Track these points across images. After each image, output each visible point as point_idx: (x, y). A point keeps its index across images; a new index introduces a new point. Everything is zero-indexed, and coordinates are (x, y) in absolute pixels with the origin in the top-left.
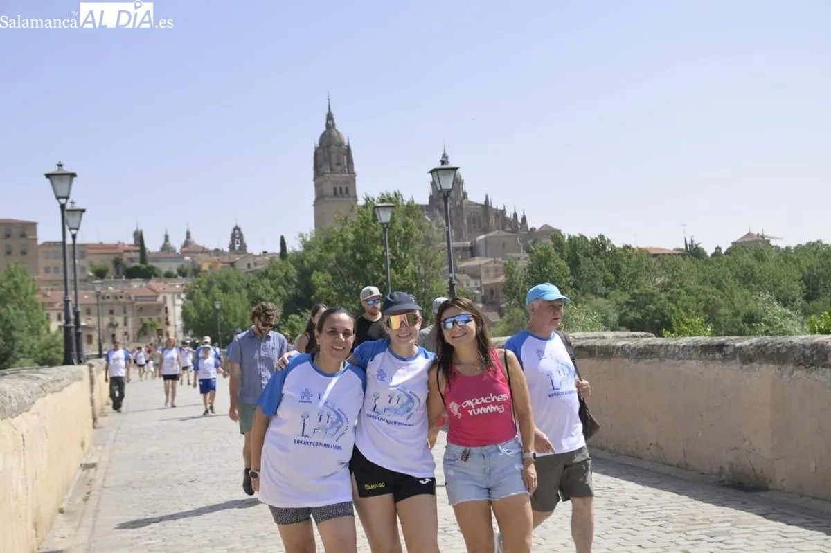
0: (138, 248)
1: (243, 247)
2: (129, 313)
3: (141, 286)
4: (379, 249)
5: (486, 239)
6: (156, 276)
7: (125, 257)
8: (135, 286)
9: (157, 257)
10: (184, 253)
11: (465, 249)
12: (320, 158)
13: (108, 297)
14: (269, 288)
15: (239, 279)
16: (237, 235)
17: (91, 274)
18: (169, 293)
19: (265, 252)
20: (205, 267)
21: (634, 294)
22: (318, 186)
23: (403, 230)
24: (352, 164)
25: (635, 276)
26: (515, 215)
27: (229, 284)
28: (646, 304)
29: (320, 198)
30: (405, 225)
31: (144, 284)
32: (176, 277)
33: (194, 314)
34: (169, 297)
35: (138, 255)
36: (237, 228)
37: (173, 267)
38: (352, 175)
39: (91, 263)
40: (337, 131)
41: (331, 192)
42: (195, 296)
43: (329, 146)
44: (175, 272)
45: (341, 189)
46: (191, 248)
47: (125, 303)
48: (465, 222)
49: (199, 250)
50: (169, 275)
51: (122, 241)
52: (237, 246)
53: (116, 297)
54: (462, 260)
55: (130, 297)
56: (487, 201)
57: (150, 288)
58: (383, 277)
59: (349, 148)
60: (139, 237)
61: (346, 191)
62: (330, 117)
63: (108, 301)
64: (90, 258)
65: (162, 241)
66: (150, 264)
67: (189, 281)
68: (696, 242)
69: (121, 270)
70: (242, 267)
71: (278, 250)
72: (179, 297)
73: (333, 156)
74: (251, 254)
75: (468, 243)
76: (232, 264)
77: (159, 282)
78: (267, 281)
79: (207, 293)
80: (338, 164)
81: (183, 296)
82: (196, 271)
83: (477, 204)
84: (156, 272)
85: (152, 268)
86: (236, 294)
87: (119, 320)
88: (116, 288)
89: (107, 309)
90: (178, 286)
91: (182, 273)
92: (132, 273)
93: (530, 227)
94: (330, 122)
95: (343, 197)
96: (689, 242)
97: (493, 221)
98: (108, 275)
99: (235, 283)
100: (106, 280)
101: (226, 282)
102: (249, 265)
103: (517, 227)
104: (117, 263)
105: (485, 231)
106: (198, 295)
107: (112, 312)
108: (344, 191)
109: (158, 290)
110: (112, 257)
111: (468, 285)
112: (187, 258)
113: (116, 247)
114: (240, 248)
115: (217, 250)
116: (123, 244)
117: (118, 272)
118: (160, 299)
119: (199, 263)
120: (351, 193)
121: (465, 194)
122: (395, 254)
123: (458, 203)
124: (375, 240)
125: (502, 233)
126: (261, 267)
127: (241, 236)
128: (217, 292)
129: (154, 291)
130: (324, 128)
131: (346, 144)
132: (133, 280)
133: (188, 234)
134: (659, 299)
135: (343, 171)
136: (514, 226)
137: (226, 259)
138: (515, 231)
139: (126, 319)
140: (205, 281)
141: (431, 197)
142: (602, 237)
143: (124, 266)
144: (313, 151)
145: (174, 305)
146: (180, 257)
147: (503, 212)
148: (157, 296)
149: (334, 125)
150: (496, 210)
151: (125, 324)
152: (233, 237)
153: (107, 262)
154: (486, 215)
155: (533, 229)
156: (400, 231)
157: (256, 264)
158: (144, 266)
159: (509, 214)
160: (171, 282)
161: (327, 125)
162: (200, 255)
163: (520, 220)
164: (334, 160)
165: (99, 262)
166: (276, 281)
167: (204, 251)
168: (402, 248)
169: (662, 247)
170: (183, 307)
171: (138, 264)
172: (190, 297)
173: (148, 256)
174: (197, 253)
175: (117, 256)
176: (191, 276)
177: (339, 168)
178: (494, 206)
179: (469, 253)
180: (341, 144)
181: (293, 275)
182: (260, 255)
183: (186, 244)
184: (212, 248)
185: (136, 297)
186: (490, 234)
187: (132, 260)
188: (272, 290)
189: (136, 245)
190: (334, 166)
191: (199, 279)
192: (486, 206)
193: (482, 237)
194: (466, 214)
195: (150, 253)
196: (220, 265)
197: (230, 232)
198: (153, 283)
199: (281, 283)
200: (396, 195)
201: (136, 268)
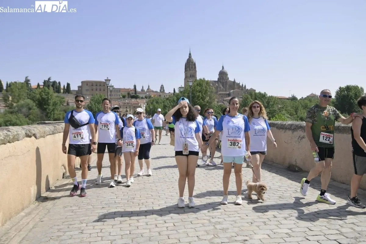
0: (134, 90)
1: (164, 91)
2: (131, 108)
3: (135, 101)
4: (198, 94)
5: (233, 91)
6: (139, 98)
7: (131, 92)
8: (133, 101)
9: (140, 93)
10: (147, 92)
11: (227, 94)
12: (187, 66)
13: (126, 103)
14: (168, 103)
15: (161, 100)
16: (162, 87)
17: (121, 97)
18: (142, 103)
19: (170, 92)
20: (152, 96)
21: (270, 110)
22: (186, 74)
23: (205, 89)
24: (196, 68)
25: (273, 105)
26: (243, 85)
27: (159, 101)
28: (273, 113)
29: (186, 77)
30: (206, 87)
31: (135, 100)
32: (144, 98)
33: (148, 109)
34: (142, 104)
35: (134, 92)
36: (162, 85)
37: (144, 96)
38: (196, 71)
39: (122, 94)
40: (192, 59)
41: (189, 76)
42: (149, 104)
43: (189, 63)
44: (144, 97)
45: (192, 75)
46: (149, 90)
47: (130, 105)
48: (228, 86)
49: (151, 91)
50: (142, 98)
51: (130, 88)
52: (162, 90)
53: (128, 103)
54: (226, 97)
55: (131, 104)
56: (234, 81)
57: (137, 101)
58: (198, 101)
59: (195, 64)
60: (135, 86)
61: (194, 76)
62: (190, 54)
63: (126, 104)
64: (121, 92)
65: (142, 88)
66: (137, 94)
67: (147, 100)
68: (295, 95)
69: (129, 96)
70: (163, 96)
71: (173, 92)
72: (145, 104)
73: (191, 66)
74: (166, 93)
75: (228, 92)
76: (160, 96)
77: (140, 100)
78: (168, 101)
79: (152, 103)
80: (192, 68)
81: (146, 104)
82: (150, 97)
83: (231, 81)
84: (139, 97)
85: (138, 96)
86: (160, 104)
87: (128, 110)
88: (128, 101)
89: (125, 107)
90: (145, 101)
91: (146, 97)
92: (133, 97)
93: (247, 88)
94: (190, 56)
95: (193, 77)
96: (293, 96)
97: (236, 86)
98: (126, 97)
99: (160, 101)
100: (125, 98)
101: (158, 101)
102: (165, 96)
103: (243, 89)
104: (129, 94)
105: (234, 89)
106: (150, 104)
107: (126, 108)
108: (193, 76)
109: (139, 102)
110: (127, 92)
111: (227, 104)
112: (147, 93)
113: (128, 89)
114: (163, 91)
115: (156, 91)
116: (130, 89)
117: (129, 97)
118: (140, 104)
119: (151, 95)
120: (195, 76)
121: (228, 78)
122: (202, 95)
123: (226, 81)
124: (197, 91)
125: (238, 90)
126: (167, 97)
127: (163, 87)
128: (155, 103)
129: (138, 102)
130: (188, 58)
131: (194, 62)
132: (133, 99)
133: (149, 86)
134: (277, 112)
135: (193, 70)
136: (242, 88)
137: (158, 94)
138: (242, 90)
139: (130, 110)
140: (152, 100)
141: (218, 79)
142: (265, 93)
143: (130, 95)
144: (185, 64)
145: (143, 106)
146: (146, 93)
147: (239, 84)
148: (139, 104)
149: (191, 56)
150: (237, 83)
151: (130, 111)
152: (161, 88)
153: (126, 94)
154: (234, 85)
155: (248, 89)
156: (204, 89)
157: (166, 96)
158: (136, 95)
159: (241, 85)
160: (143, 100)
161: (189, 56)
162: (151, 93)
163: (244, 86)
164: (191, 67)
165: (124, 93)
166: (171, 101)
167: (153, 91)
168: (204, 94)
169: (284, 96)
170: (146, 107)
171: (134, 94)
172: (147, 105)
173: (137, 92)
174: (151, 92)
175: (128, 92)
176: (148, 98)
177: (192, 69)
178: (236, 82)
179: (228, 95)
180: (193, 62)
181: (175, 100)
182: (168, 93)
183: (148, 89)
184: (155, 90)
185: (133, 104)
186: (235, 90)
187: (132, 93)
188: (169, 104)
189: (134, 89)
190: (191, 69)
191: (150, 99)
192: (234, 82)
193: (232, 91)
194: (228, 84)
195: (138, 91)
196: (157, 96)
197: (160, 86)
198: (138, 100)
199: (172, 102)
200: (203, 79)
201: (134, 96)
